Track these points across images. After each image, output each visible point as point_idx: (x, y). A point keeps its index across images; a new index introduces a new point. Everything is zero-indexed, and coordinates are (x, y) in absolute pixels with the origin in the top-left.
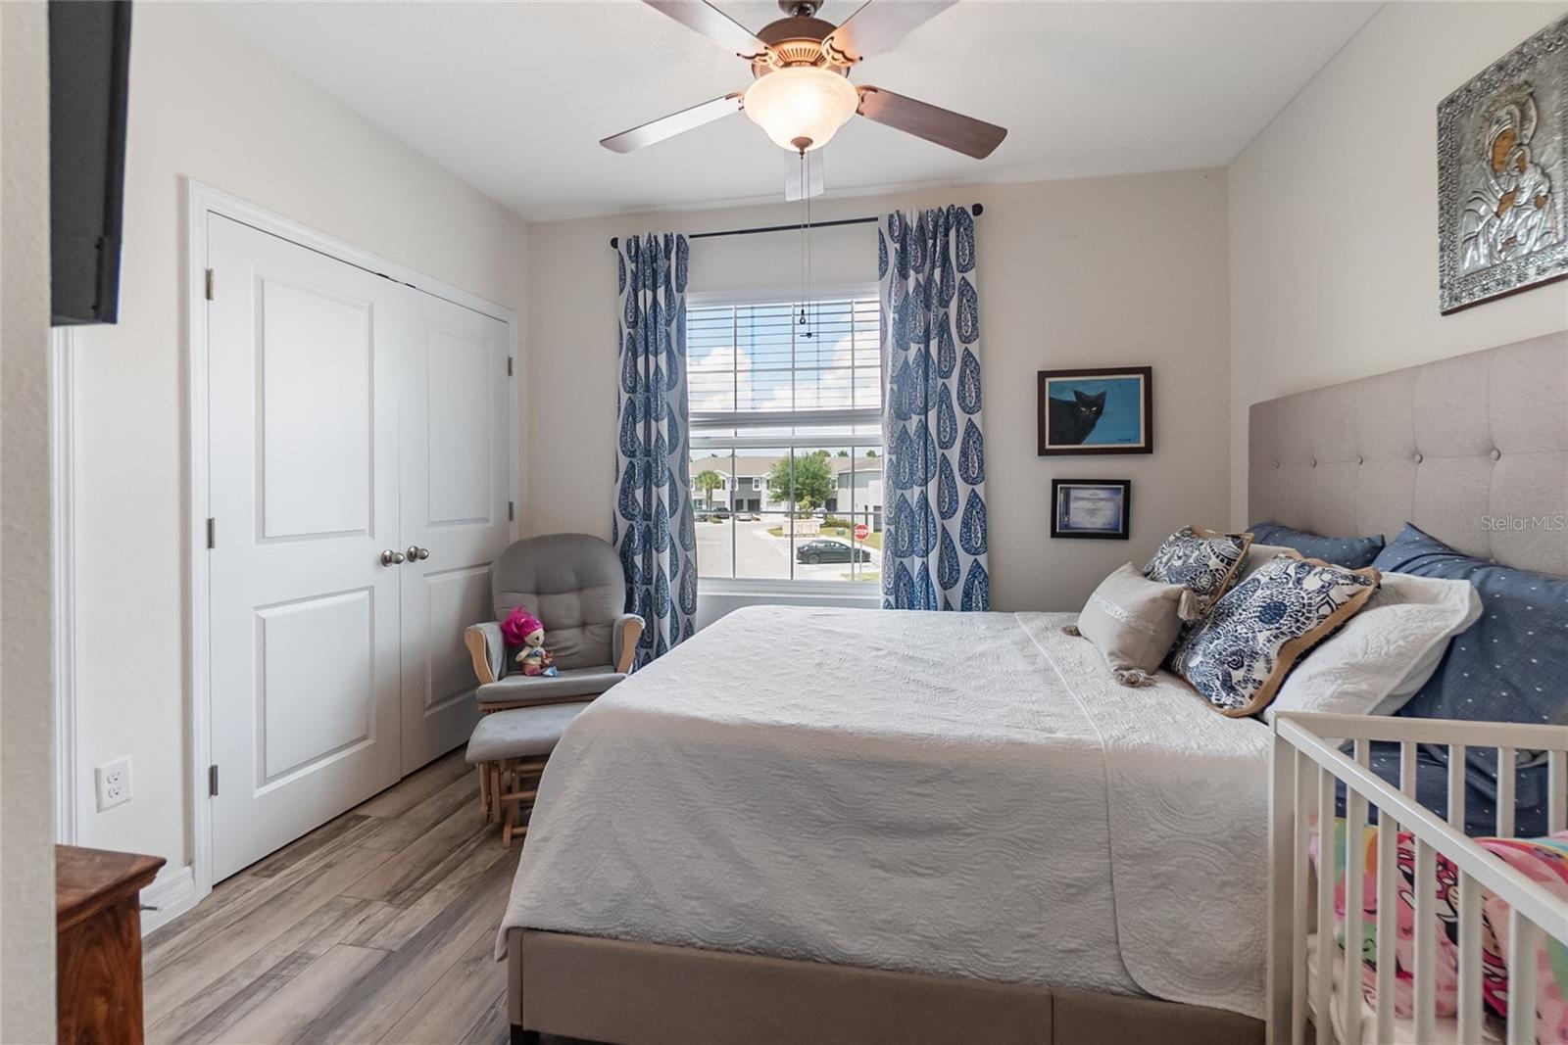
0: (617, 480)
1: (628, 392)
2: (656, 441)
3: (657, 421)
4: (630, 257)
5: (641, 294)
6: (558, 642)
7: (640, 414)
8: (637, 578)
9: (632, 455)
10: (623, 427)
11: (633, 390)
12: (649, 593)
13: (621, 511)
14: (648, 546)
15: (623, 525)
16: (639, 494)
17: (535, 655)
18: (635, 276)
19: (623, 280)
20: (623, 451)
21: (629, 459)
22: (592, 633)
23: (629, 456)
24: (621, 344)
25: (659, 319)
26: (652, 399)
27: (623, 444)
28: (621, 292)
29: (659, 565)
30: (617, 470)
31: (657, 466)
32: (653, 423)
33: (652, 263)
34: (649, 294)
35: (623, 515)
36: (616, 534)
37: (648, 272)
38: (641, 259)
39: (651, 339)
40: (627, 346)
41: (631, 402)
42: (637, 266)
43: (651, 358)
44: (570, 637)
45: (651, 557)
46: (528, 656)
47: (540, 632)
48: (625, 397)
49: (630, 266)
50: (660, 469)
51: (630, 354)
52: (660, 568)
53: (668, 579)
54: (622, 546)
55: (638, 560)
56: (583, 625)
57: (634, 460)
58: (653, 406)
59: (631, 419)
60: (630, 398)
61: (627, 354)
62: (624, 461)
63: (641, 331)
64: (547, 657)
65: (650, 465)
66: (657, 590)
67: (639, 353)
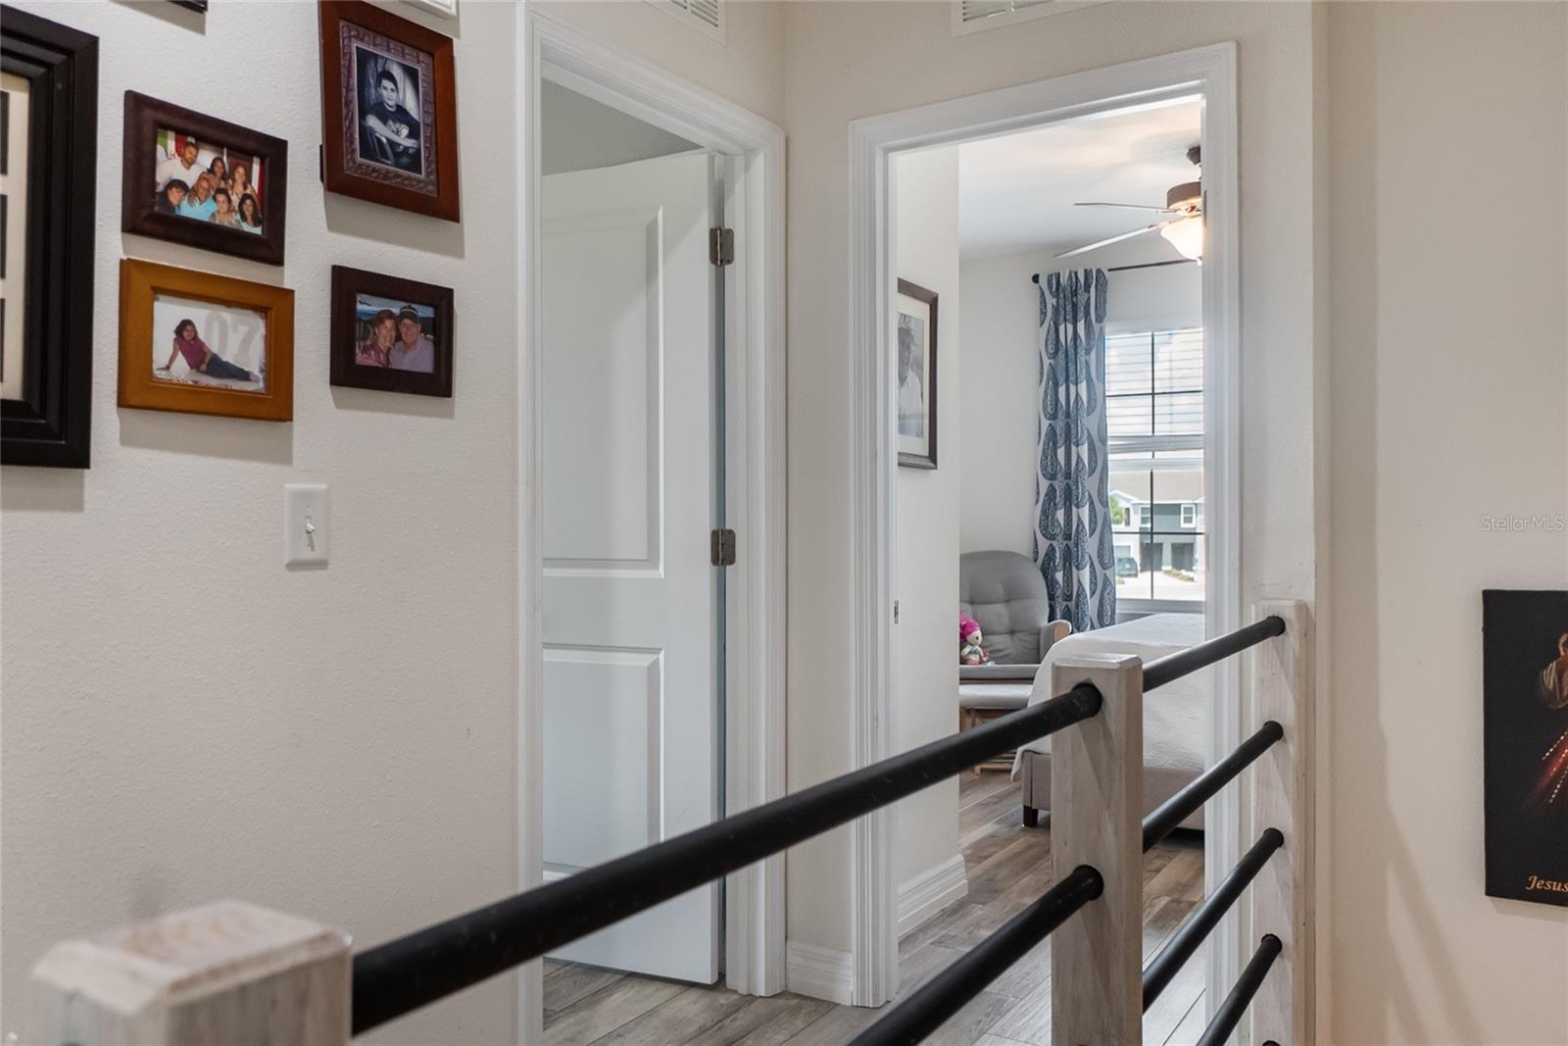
0: (1037, 502)
1: (1049, 419)
2: (1077, 464)
3: (1077, 446)
4: (1051, 291)
5: (1062, 328)
6: (992, 645)
7: (1061, 441)
8: (1059, 592)
9: (1052, 477)
10: (1044, 452)
11: (1054, 417)
12: (1069, 609)
13: (1041, 531)
14: (1067, 564)
15: (1044, 544)
16: (1060, 515)
17: (975, 652)
18: (1056, 310)
19: (1043, 313)
20: (1044, 475)
21: (1049, 482)
22: (1020, 639)
23: (1050, 479)
24: (1042, 374)
25: (1079, 350)
26: (1073, 426)
27: (1044, 468)
28: (1042, 323)
29: (1079, 581)
30: (1038, 493)
31: (1077, 488)
32: (1073, 448)
33: (1072, 296)
34: (1070, 327)
35: (1044, 535)
36: (1036, 553)
37: (1069, 308)
38: (1062, 296)
39: (1072, 369)
40: (1048, 375)
41: (1052, 429)
42: (1058, 302)
43: (1072, 388)
44: (1001, 641)
45: (1071, 575)
46: (970, 653)
47: (978, 633)
48: (1045, 423)
49: (1051, 301)
50: (1080, 491)
51: (1051, 383)
52: (1080, 584)
53: (1088, 596)
54: (1043, 565)
55: (1059, 576)
56: (1012, 632)
58: (1073, 431)
59: (1051, 444)
60: (1050, 424)
61: (1048, 383)
62: (1044, 484)
63: (1062, 363)
64: (985, 656)
65: (1069, 488)
66: (1077, 606)
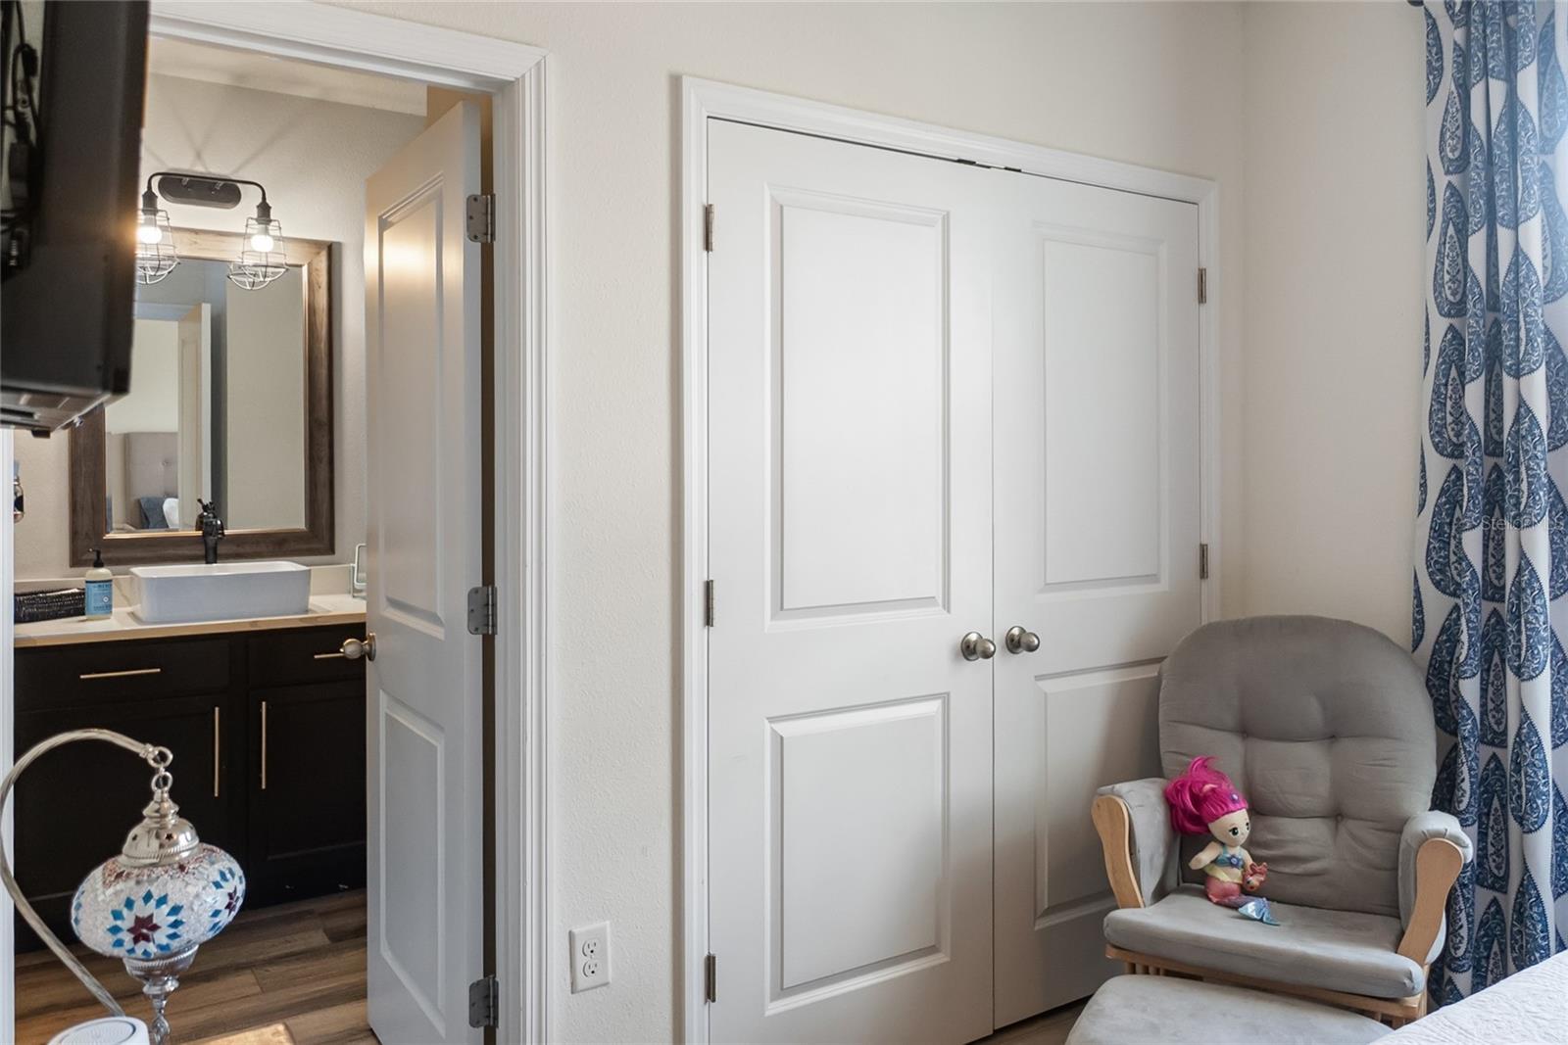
0: (1422, 507)
1: (1448, 315)
2: (1517, 420)
3: (1517, 376)
4: (1452, 17)
5: (1477, 93)
6: (1280, 844)
7: (1474, 362)
8: (1466, 729)
9: (1456, 451)
10: (1436, 392)
11: (1458, 309)
12: (1499, 766)
13: (1431, 574)
14: (1496, 659)
15: (1436, 607)
16: (1472, 543)
17: (1230, 863)
18: (1463, 55)
19: (1435, 70)
20: (1436, 446)
21: (1450, 463)
22: (1354, 837)
23: (1451, 456)
24: (1432, 211)
25: (1522, 142)
26: (1505, 327)
27: (1437, 430)
28: (1432, 94)
29: (1522, 709)
30: (1423, 486)
31: (1518, 480)
32: (1508, 381)
33: (1505, 15)
34: (1498, 88)
35: (1437, 584)
36: (1419, 623)
37: (1495, 39)
38: (1476, 16)
39: (1501, 190)
40: (1445, 214)
41: (1455, 336)
42: (1468, 33)
43: (1504, 235)
44: (1306, 836)
45: (1504, 684)
46: (1215, 862)
47: (1239, 818)
48: (1440, 325)
49: (1452, 35)
50: (1524, 486)
51: (1451, 231)
52: (1525, 717)
53: (1547, 743)
54: (1434, 652)
55: (1470, 690)
56: (1336, 815)
57: (1462, 464)
58: (1507, 340)
59: (1454, 373)
60: (1451, 328)
61: (1445, 233)
62: (1439, 468)
63: (1476, 176)
64: (1255, 873)
65: (1501, 476)
66: (1518, 767)
67: (1471, 227)
